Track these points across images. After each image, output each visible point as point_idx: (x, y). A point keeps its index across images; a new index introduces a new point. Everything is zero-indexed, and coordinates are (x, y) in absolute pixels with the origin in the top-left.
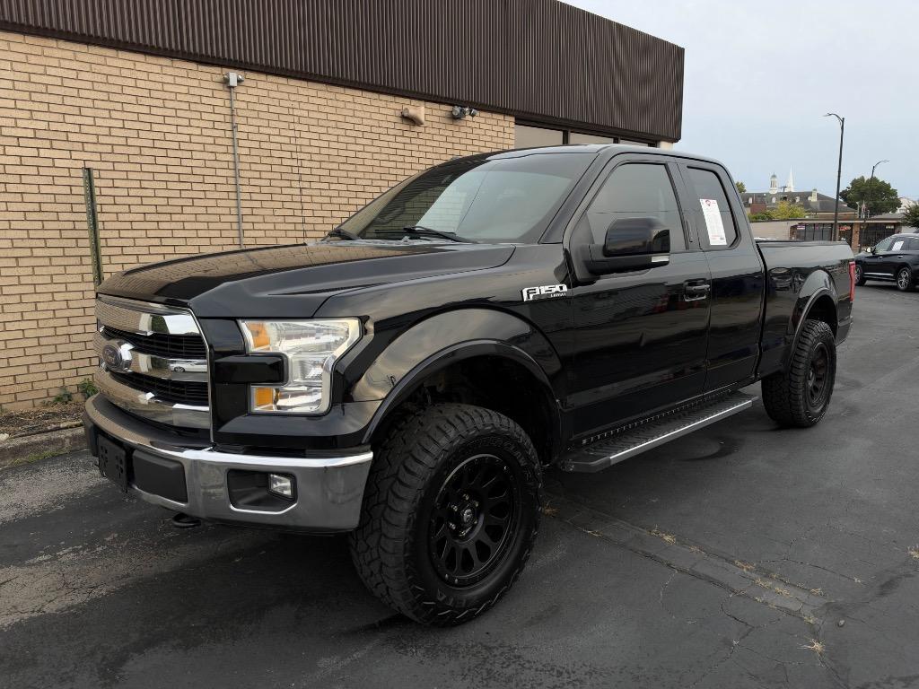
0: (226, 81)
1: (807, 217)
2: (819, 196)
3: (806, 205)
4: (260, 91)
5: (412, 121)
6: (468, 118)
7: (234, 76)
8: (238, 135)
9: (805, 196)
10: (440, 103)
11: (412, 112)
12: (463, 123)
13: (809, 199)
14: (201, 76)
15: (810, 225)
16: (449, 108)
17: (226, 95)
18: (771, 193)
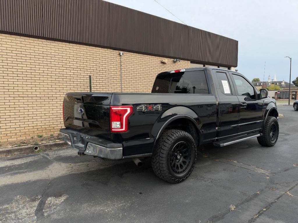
0: (120, 54)
1: (281, 89)
2: (285, 83)
3: (281, 85)
4: (128, 56)
5: (163, 63)
6: (178, 62)
7: (121, 53)
8: (122, 67)
9: (280, 83)
10: (171, 58)
11: (164, 61)
12: (176, 63)
13: (282, 83)
14: (114, 53)
15: (282, 92)
16: (173, 59)
17: (119, 57)
18: (269, 81)
